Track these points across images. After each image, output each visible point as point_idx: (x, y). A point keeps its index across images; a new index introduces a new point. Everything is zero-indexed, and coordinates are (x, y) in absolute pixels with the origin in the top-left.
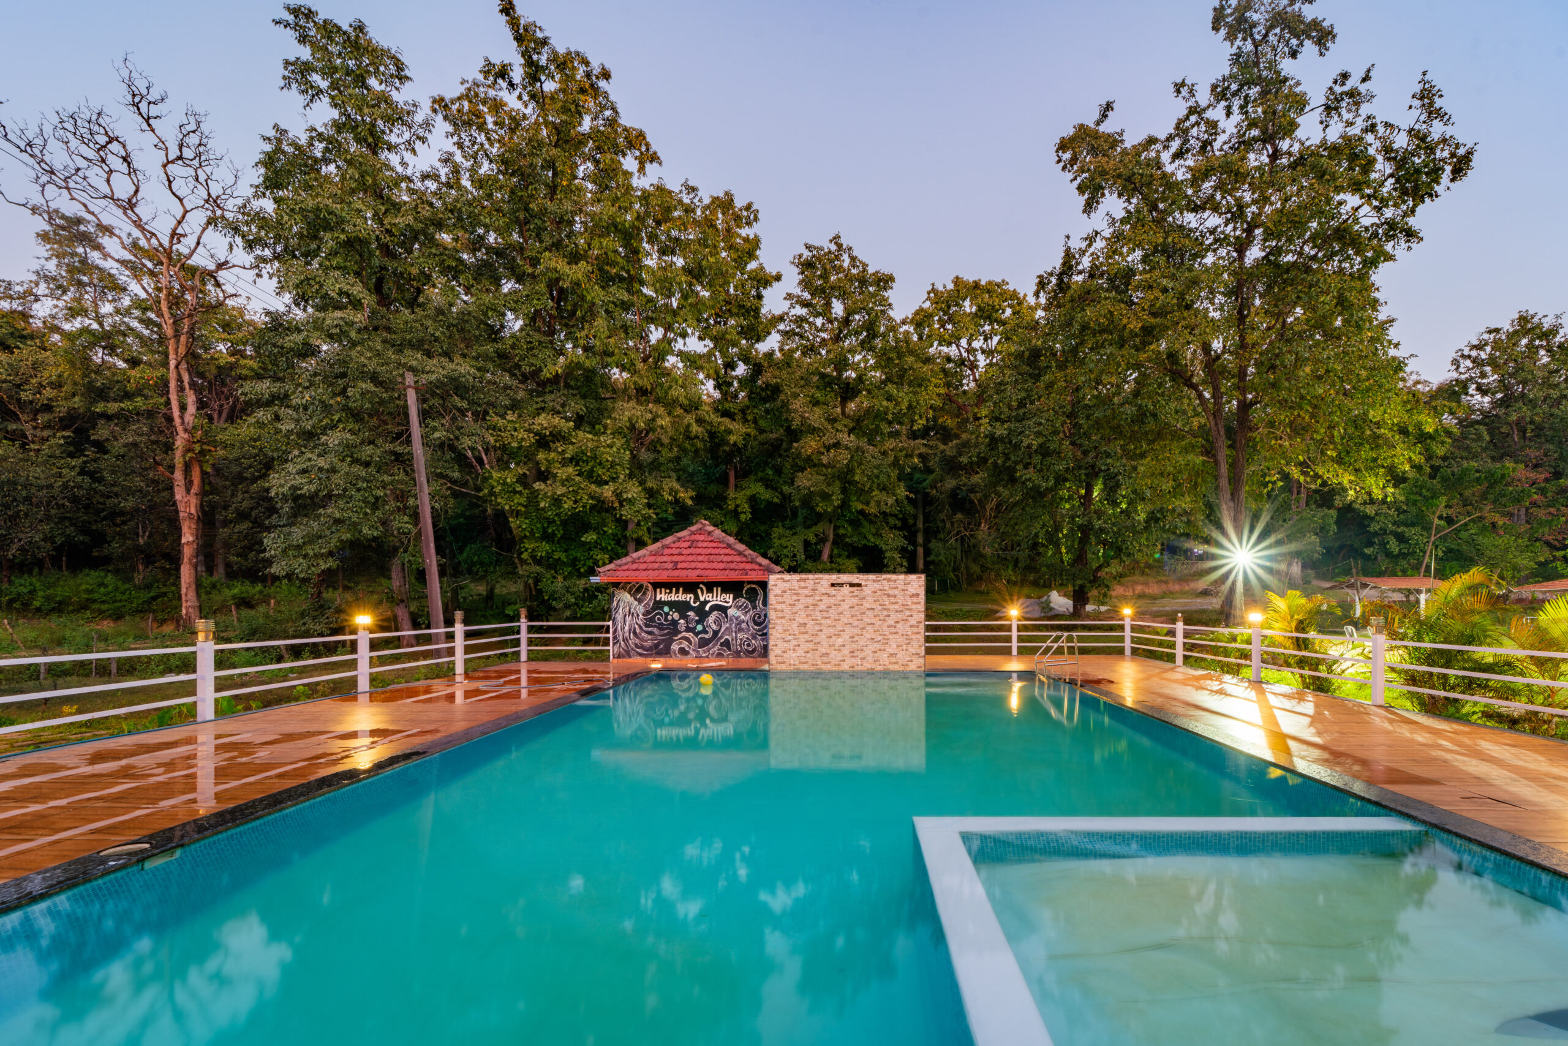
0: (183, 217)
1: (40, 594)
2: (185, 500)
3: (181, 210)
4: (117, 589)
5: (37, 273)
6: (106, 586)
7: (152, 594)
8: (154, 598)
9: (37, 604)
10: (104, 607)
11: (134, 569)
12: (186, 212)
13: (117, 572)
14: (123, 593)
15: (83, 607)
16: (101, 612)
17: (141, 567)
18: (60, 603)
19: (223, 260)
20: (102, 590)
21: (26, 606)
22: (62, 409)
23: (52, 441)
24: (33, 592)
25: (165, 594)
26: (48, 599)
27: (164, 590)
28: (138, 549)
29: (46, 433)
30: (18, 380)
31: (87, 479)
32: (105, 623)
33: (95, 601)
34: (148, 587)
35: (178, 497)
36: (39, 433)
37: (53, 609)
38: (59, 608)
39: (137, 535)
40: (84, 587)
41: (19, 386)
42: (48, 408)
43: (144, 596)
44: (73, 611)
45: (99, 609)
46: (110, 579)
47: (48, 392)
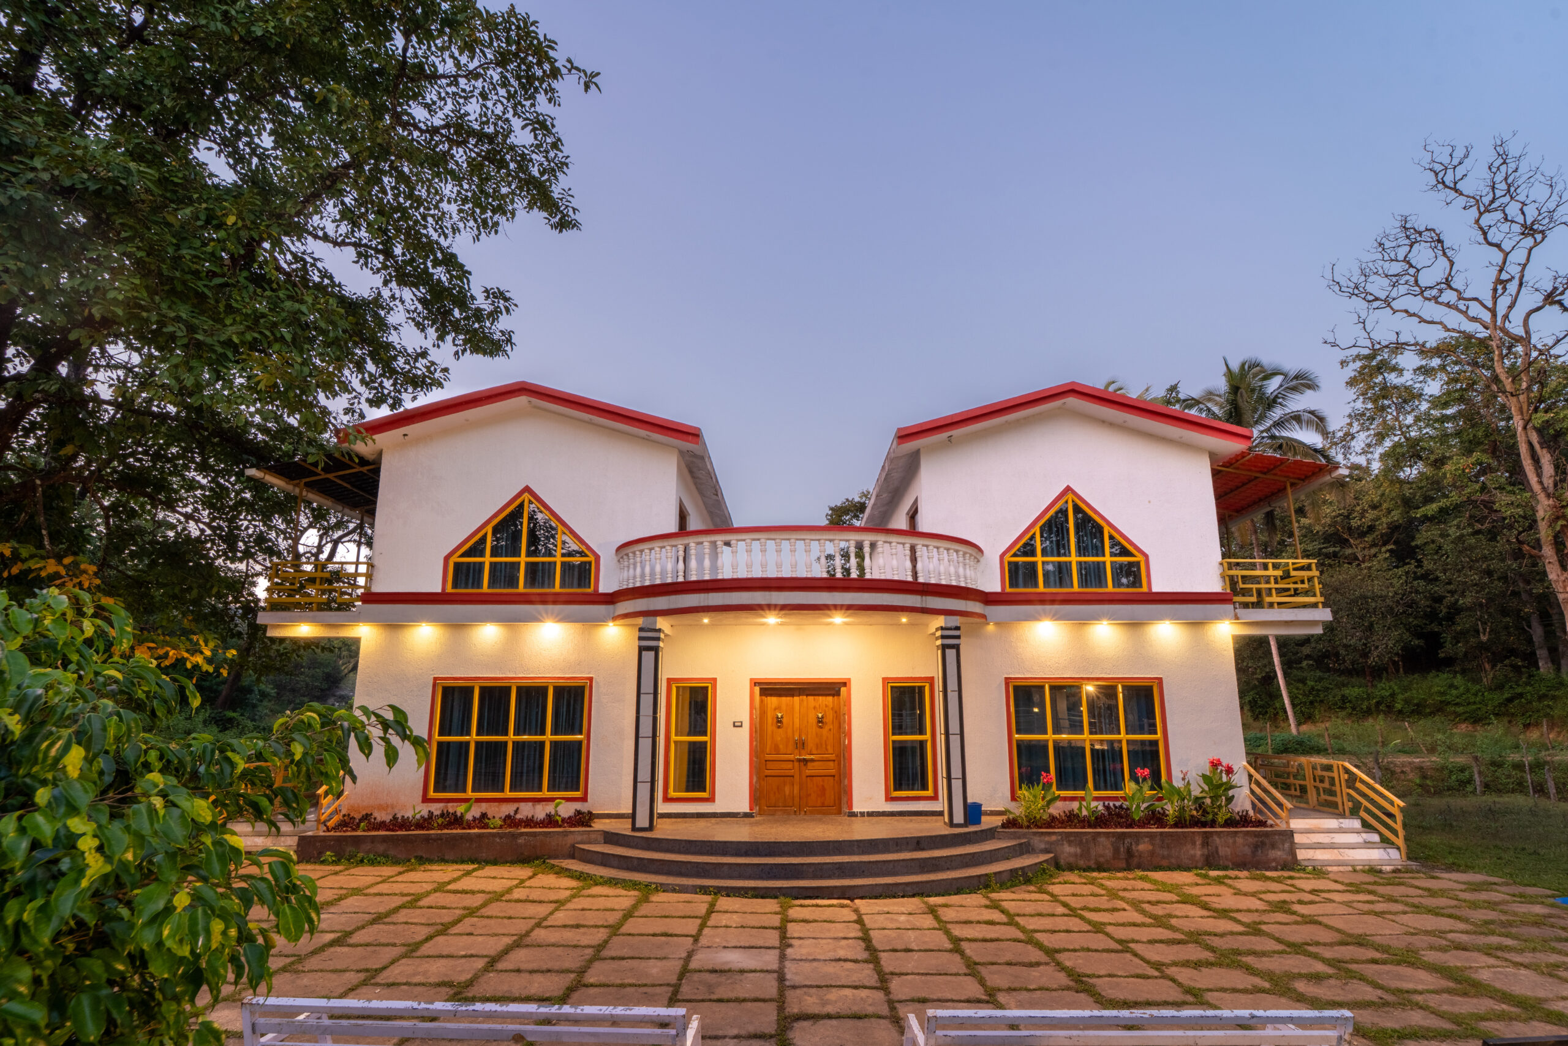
0: (1504, 262)
1: (1400, 697)
2: (1562, 578)
3: (1501, 256)
4: (1468, 690)
5: (1350, 416)
6: (1457, 688)
7: (1506, 695)
8: (1510, 700)
9: (1398, 706)
10: (1460, 710)
11: (1480, 668)
12: (1507, 254)
13: (1464, 672)
14: (1476, 695)
15: (1440, 709)
16: (1457, 715)
17: (1487, 666)
18: (1417, 705)
19: (1549, 289)
20: (1454, 692)
21: (1390, 707)
22: (1383, 527)
23: (1380, 557)
24: (1393, 695)
25: (1521, 695)
26: (1407, 701)
27: (1519, 690)
28: (1482, 646)
29: (1373, 551)
30: (1346, 513)
31: (1422, 583)
32: (1463, 726)
33: (1449, 703)
34: (1500, 687)
35: (1552, 576)
36: (1366, 552)
37: (1413, 712)
38: (1418, 710)
39: (1478, 632)
40: (1436, 689)
41: (1348, 517)
42: (1371, 529)
43: (1498, 697)
44: (1430, 714)
45: (1455, 712)
46: (1459, 680)
47: (1371, 515)
